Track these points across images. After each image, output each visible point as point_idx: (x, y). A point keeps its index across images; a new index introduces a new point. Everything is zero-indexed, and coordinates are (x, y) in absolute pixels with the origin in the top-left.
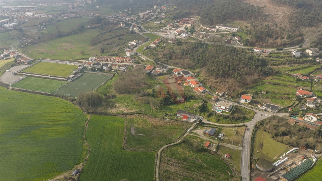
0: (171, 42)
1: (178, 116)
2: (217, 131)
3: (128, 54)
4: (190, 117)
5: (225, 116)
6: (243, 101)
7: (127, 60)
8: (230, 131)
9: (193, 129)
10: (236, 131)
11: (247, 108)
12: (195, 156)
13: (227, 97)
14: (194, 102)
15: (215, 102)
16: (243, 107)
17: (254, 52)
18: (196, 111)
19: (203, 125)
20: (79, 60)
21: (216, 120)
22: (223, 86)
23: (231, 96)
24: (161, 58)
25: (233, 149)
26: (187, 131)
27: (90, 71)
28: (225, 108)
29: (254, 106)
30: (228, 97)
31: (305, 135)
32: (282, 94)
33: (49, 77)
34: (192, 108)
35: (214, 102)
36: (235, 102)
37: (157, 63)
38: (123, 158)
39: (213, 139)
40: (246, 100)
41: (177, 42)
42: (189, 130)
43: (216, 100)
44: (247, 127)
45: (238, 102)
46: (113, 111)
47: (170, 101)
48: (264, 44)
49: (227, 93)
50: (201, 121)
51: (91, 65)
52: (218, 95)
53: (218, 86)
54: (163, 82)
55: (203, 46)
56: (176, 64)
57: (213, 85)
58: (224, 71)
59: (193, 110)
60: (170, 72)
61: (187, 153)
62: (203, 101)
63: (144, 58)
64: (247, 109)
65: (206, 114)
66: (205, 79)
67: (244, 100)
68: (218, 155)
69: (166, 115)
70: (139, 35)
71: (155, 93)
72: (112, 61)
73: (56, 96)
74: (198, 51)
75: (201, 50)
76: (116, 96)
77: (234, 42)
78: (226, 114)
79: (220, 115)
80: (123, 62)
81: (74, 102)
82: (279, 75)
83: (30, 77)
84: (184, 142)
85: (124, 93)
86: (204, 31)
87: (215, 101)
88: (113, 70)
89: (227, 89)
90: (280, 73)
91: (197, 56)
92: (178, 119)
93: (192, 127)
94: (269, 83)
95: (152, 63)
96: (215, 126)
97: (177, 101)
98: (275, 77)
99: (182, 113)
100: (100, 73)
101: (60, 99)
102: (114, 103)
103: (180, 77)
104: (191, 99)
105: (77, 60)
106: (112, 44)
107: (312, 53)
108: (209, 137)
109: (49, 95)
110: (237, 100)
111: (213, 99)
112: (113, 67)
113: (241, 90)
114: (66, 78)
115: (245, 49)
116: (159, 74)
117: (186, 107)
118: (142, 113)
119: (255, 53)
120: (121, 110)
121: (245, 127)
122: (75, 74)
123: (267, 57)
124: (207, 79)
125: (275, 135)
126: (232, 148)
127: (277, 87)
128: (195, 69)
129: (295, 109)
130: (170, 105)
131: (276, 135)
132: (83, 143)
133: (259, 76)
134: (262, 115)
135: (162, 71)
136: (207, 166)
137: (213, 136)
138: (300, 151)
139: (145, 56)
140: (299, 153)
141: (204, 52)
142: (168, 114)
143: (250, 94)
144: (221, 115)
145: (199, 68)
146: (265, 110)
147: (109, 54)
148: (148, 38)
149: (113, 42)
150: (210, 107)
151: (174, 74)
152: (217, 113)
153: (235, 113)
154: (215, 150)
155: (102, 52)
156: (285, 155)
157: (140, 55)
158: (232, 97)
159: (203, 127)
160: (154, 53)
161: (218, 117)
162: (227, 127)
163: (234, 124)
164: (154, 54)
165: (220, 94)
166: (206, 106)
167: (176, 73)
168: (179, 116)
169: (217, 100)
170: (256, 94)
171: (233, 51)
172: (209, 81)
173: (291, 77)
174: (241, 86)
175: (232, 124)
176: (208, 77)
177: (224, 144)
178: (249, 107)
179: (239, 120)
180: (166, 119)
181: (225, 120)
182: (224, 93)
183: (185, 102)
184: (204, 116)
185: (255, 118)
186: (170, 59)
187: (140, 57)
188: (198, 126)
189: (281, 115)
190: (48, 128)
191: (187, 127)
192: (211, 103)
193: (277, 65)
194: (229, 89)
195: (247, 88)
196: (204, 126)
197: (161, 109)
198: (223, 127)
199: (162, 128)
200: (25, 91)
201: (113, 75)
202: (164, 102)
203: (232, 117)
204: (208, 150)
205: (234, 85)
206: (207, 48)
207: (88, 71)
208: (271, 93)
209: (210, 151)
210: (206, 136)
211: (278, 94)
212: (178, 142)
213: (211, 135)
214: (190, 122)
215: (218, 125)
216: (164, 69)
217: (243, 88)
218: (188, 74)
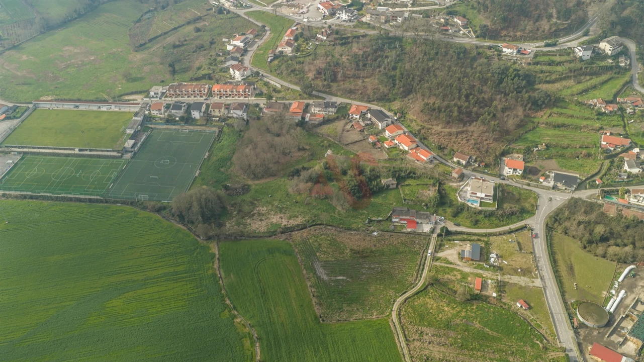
0: (323, 38)
1: (395, 222)
2: (483, 247)
3: (237, 75)
4: (419, 221)
5: (488, 213)
6: (510, 172)
7: (240, 89)
8: (505, 245)
9: (435, 251)
10: (516, 242)
11: (520, 186)
12: (463, 314)
13: (476, 165)
14: (418, 185)
15: (459, 182)
16: (513, 186)
17: (503, 54)
18: (426, 205)
19: (451, 238)
20: (127, 98)
21: (472, 221)
22: (464, 142)
23: (483, 164)
25: (525, 287)
26: (426, 256)
27: (163, 125)
28: (486, 196)
29: (532, 181)
30: (479, 166)
31: (638, 236)
32: (576, 148)
33: (77, 151)
34: (419, 201)
35: (457, 182)
36: (496, 176)
37: (309, 94)
38: (331, 343)
39: (481, 269)
40: (515, 170)
41: (336, 36)
42: (429, 255)
43: (460, 177)
44: (532, 229)
45: (500, 176)
46: (258, 226)
47: (371, 189)
48: (518, 34)
49: (476, 158)
50: (445, 229)
51: (162, 110)
52: (459, 163)
53: (454, 142)
54: (336, 142)
55: (394, 43)
56: (350, 93)
57: (442, 140)
58: (460, 108)
59: (421, 204)
60: (343, 112)
61: (446, 309)
62: (436, 182)
63: (275, 82)
64: (521, 189)
65: (449, 210)
66: (423, 128)
68: (505, 304)
70: (239, 16)
71: (330, 172)
72: (204, 94)
73: (115, 202)
74: (387, 57)
75: (392, 54)
76: (249, 187)
77: (455, 29)
78: (490, 209)
79: (477, 210)
80: (230, 95)
81: (163, 212)
82: (562, 104)
84: (430, 284)
85: (262, 177)
86: (384, 3)
87: (460, 179)
88: (214, 117)
89: (473, 148)
90: (563, 100)
92: (398, 229)
93: (431, 244)
94: (547, 124)
95: (298, 94)
96: (474, 237)
97: (384, 187)
98: (555, 110)
99: (403, 215)
100: (188, 127)
101: (128, 208)
102: (253, 203)
103: (368, 124)
104: (409, 178)
105: (121, 96)
106: (183, 45)
107: (611, 49)
109: (97, 201)
110: (497, 170)
111: (455, 175)
112: (214, 110)
113: (500, 147)
114: (118, 152)
115: (482, 47)
116: (322, 121)
118: (319, 222)
119: (506, 56)
120: (274, 221)
121: (529, 230)
122: (134, 136)
123: (529, 64)
124: (427, 128)
125: (587, 243)
126: (523, 284)
127: (562, 131)
128: (390, 101)
129: (608, 180)
130: (371, 198)
131: (590, 242)
132: (233, 319)
133: (525, 110)
134: (551, 200)
135: (325, 112)
136: (495, 334)
137: (479, 261)
138: (639, 271)
139: (277, 77)
140: (639, 275)
141: (399, 59)
142: (374, 219)
143: (517, 153)
144: (480, 212)
145: (400, 98)
146: (554, 188)
147: (190, 74)
148: (264, 27)
149: (186, 40)
150: (452, 193)
151: (353, 118)
152: (471, 208)
153: (504, 203)
154: (495, 295)
155: (174, 72)
156: (619, 285)
157: (266, 77)
158: (487, 166)
159: (452, 242)
160: (293, 67)
161: (474, 216)
163: (506, 225)
164: (295, 70)
165: (463, 162)
166: (445, 193)
167: (356, 117)
168: (397, 222)
169: (462, 177)
170: (528, 151)
172: (433, 131)
173: (584, 107)
174: (499, 138)
175: (503, 225)
176: (426, 121)
177: (506, 277)
178: (522, 185)
179: (513, 217)
180: (373, 231)
181: (489, 220)
182: (470, 157)
183: (399, 186)
184: (444, 214)
185: (540, 208)
186: (332, 81)
187: (265, 79)
188: (442, 240)
189: (584, 195)
190: (139, 291)
191: (423, 247)
192: (451, 184)
193: (553, 82)
194: (478, 149)
195: (510, 142)
196: (454, 240)
197: (355, 209)
198: (487, 235)
199: (375, 256)
200: (37, 198)
201: (219, 131)
202: (358, 192)
203: (500, 212)
204: (482, 296)
205: (484, 138)
206: (402, 48)
207: (159, 124)
208: (556, 146)
209: (487, 297)
210: (466, 262)
211: (567, 148)
212: (420, 286)
213: (476, 261)
214: (423, 234)
215: (478, 233)
216: (330, 109)
217: (503, 141)
218: (386, 119)
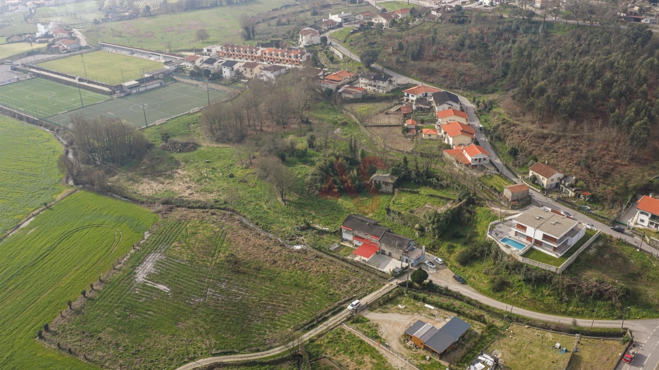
1: (346, 240)
2: (477, 334)
3: (304, 42)
5: (534, 274)
6: (642, 221)
7: (292, 55)
8: (537, 350)
9: (370, 307)
10: (569, 355)
11: (656, 252)
13: (571, 193)
14: (432, 196)
15: (513, 208)
16: (637, 248)
18: (422, 230)
19: (422, 295)
21: (493, 281)
22: (567, 150)
23: (589, 194)
24: (389, 54)
26: (342, 309)
28: (545, 237)
30: (577, 196)
33: (76, 81)
34: (410, 218)
35: (508, 208)
36: (603, 220)
37: (368, 66)
40: (655, 217)
41: (455, 14)
42: (350, 307)
43: (518, 200)
44: (632, 343)
45: (617, 224)
46: (148, 187)
47: (343, 182)
49: (576, 181)
50: (421, 275)
51: (198, 63)
52: (534, 180)
53: (546, 149)
54: (358, 122)
55: (537, 28)
56: (427, 74)
57: (526, 144)
58: (581, 96)
59: (413, 227)
60: (397, 94)
62: (464, 197)
63: (339, 51)
64: (654, 259)
65: (459, 249)
66: (504, 123)
67: (646, 219)
69: (308, 227)
71: (310, 151)
72: (255, 57)
74: (514, 42)
75: (524, 40)
76: (195, 146)
77: (654, 18)
78: (543, 266)
79: (511, 263)
80: (281, 60)
83: (40, 79)
84: (295, 357)
87: (516, 203)
88: (244, 78)
89: (578, 164)
91: (506, 54)
92: (342, 252)
93: (374, 294)
95: (358, 66)
96: (477, 311)
97: (369, 186)
99: (361, 229)
100: (209, 84)
102: (177, 164)
103: (422, 109)
104: (425, 184)
105: (181, 51)
108: (424, 358)
110: (613, 211)
111: (507, 193)
113: (643, 176)
114: (111, 87)
116: (360, 96)
117: (388, 210)
118: (231, 207)
120: (176, 188)
121: (624, 342)
122: (142, 81)
124: (510, 124)
128: (484, 92)
130: (338, 197)
135: (374, 88)
137: (442, 355)
141: (534, 44)
142: (317, 226)
144: (517, 266)
145: (503, 90)
147: (261, 41)
150: (485, 223)
151: (408, 100)
152: (503, 253)
153: (590, 268)
157: (332, 46)
158: (594, 200)
159: (419, 304)
160: (375, 40)
161: (504, 273)
162: (532, 324)
163: (570, 314)
164: (374, 43)
165: (545, 182)
166: (469, 220)
167: (412, 98)
168: (351, 242)
169: (523, 202)
171: (640, 39)
172: (519, 128)
174: (646, 160)
175: (564, 313)
176: (516, 115)
179: (599, 303)
180: (298, 244)
181: (533, 291)
182: (565, 177)
183: (396, 190)
184: (447, 255)
186: (414, 59)
187: (332, 49)
188: (401, 294)
191: (355, 292)
192: (493, 208)
194: (588, 167)
196: (424, 301)
197: (300, 205)
198: (511, 318)
199: (256, 277)
202: (322, 181)
203: (567, 280)
205: (613, 153)
206: (547, 35)
207: (185, 77)
210: (410, 348)
212: (273, 354)
213: (433, 352)
214: (379, 274)
215: (494, 308)
216: (381, 84)
217: (654, 168)
218: (450, 102)
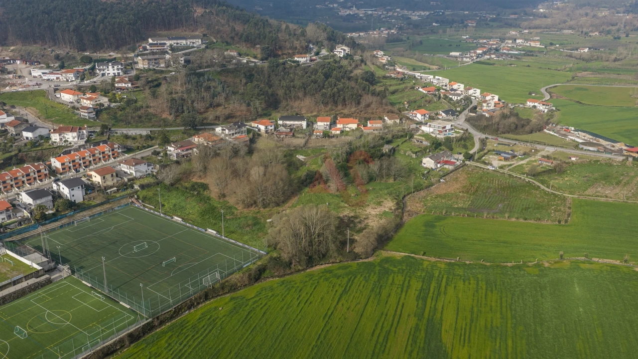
7: (106, 149)
40: (425, 115)
42: (493, 169)
65: (444, 148)
67: (423, 117)
72: (46, 175)
100: (80, 214)
101: (214, 303)
119: (303, 64)
139: (128, 127)
159: (483, 159)
168: (438, 168)
173: (388, 79)
212: (534, 180)
216: (243, 128)
